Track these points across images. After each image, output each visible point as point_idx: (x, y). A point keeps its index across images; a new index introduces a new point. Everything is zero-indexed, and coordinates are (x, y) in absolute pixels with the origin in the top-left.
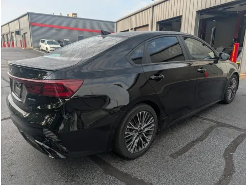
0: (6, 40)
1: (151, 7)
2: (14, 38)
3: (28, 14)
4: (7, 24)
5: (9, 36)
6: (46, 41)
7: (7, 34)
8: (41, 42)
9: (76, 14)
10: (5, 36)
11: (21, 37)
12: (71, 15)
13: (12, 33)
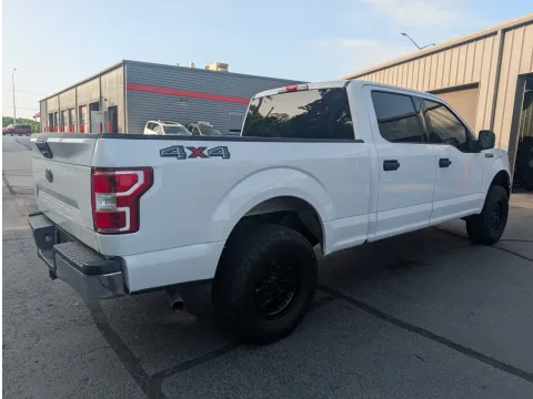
0: (67, 121)
1: (495, 33)
2: (86, 119)
3: (125, 63)
4: (72, 88)
5: (73, 112)
6: (161, 125)
7: (70, 110)
8: (149, 127)
9: (225, 66)
10: (66, 114)
11: (103, 116)
12: (213, 67)
13: (81, 107)
